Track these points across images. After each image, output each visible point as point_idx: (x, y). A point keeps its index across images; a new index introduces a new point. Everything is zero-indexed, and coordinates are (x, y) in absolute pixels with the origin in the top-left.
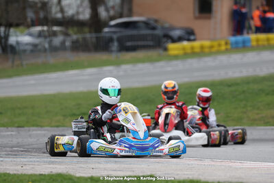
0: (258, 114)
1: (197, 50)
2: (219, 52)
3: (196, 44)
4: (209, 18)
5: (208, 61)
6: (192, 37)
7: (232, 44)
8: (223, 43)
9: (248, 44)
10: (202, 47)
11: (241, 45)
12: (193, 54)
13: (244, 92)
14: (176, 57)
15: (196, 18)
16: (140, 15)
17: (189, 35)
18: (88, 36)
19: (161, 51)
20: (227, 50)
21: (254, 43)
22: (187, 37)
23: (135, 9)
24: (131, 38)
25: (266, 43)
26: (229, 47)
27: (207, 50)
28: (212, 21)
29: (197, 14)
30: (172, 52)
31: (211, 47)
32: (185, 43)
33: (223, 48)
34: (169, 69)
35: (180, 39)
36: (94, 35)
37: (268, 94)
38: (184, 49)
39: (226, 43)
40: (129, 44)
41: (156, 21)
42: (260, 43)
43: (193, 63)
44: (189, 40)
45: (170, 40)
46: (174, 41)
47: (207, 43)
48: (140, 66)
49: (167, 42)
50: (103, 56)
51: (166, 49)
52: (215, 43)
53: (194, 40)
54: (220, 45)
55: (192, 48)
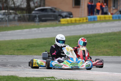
0: (100, 50)
1: (73, 22)
2: (83, 23)
3: (73, 19)
4: (79, 8)
5: (78, 27)
6: (71, 16)
7: (89, 19)
8: (85, 19)
9: (96, 19)
10: (76, 21)
11: (93, 20)
12: (72, 23)
13: (94, 40)
14: (64, 25)
15: (73, 8)
16: (49, 6)
17: (70, 15)
18: (25, 15)
19: (57, 22)
20: (86, 22)
21: (99, 19)
22: (69, 16)
23: (46, 3)
25: (104, 19)
26: (87, 20)
27: (78, 22)
28: (80, 9)
29: (74, 6)
30: (62, 23)
31: (80, 20)
32: (68, 19)
33: (85, 21)
34: (61, 30)
35: (66, 17)
36: (28, 14)
37: (104, 42)
38: (67, 21)
39: (86, 19)
40: (43, 19)
41: (56, 9)
42: (102, 19)
43: (71, 27)
44: (70, 17)
46: (63, 18)
47: (78, 19)
48: (48, 28)
49: (60, 18)
50: (32, 24)
51: (60, 21)
52: (81, 19)
53: (72, 17)
54: (83, 20)
55: (71, 21)
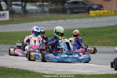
1: (102, 14)
2: (111, 15)
3: (102, 12)
5: (104, 19)
6: (102, 9)
10: (104, 13)
12: (100, 16)
14: (92, 17)
19: (87, 14)
20: (115, 14)
22: (99, 8)
24: (77, 8)
26: (116, 13)
27: (106, 14)
30: (91, 15)
31: (108, 13)
32: (98, 11)
33: (113, 13)
34: (86, 22)
35: (96, 9)
38: (96, 13)
39: (115, 11)
40: (75, 11)
44: (100, 10)
45: (92, 10)
46: (94, 10)
47: (106, 11)
50: (63, 16)
51: (89, 13)
52: (110, 11)
54: (112, 12)
55: (100, 13)
